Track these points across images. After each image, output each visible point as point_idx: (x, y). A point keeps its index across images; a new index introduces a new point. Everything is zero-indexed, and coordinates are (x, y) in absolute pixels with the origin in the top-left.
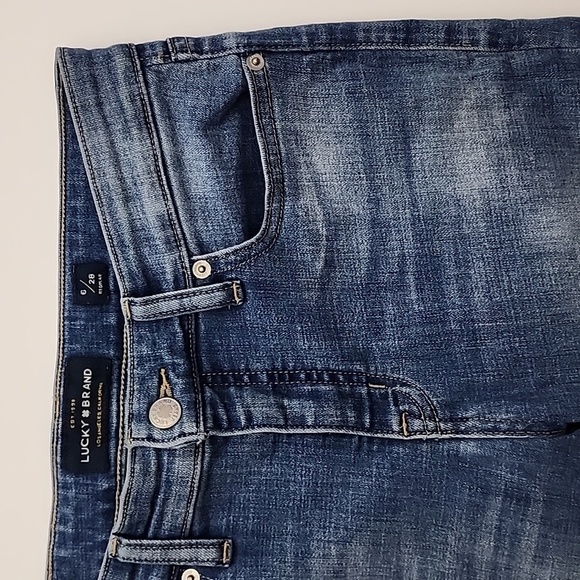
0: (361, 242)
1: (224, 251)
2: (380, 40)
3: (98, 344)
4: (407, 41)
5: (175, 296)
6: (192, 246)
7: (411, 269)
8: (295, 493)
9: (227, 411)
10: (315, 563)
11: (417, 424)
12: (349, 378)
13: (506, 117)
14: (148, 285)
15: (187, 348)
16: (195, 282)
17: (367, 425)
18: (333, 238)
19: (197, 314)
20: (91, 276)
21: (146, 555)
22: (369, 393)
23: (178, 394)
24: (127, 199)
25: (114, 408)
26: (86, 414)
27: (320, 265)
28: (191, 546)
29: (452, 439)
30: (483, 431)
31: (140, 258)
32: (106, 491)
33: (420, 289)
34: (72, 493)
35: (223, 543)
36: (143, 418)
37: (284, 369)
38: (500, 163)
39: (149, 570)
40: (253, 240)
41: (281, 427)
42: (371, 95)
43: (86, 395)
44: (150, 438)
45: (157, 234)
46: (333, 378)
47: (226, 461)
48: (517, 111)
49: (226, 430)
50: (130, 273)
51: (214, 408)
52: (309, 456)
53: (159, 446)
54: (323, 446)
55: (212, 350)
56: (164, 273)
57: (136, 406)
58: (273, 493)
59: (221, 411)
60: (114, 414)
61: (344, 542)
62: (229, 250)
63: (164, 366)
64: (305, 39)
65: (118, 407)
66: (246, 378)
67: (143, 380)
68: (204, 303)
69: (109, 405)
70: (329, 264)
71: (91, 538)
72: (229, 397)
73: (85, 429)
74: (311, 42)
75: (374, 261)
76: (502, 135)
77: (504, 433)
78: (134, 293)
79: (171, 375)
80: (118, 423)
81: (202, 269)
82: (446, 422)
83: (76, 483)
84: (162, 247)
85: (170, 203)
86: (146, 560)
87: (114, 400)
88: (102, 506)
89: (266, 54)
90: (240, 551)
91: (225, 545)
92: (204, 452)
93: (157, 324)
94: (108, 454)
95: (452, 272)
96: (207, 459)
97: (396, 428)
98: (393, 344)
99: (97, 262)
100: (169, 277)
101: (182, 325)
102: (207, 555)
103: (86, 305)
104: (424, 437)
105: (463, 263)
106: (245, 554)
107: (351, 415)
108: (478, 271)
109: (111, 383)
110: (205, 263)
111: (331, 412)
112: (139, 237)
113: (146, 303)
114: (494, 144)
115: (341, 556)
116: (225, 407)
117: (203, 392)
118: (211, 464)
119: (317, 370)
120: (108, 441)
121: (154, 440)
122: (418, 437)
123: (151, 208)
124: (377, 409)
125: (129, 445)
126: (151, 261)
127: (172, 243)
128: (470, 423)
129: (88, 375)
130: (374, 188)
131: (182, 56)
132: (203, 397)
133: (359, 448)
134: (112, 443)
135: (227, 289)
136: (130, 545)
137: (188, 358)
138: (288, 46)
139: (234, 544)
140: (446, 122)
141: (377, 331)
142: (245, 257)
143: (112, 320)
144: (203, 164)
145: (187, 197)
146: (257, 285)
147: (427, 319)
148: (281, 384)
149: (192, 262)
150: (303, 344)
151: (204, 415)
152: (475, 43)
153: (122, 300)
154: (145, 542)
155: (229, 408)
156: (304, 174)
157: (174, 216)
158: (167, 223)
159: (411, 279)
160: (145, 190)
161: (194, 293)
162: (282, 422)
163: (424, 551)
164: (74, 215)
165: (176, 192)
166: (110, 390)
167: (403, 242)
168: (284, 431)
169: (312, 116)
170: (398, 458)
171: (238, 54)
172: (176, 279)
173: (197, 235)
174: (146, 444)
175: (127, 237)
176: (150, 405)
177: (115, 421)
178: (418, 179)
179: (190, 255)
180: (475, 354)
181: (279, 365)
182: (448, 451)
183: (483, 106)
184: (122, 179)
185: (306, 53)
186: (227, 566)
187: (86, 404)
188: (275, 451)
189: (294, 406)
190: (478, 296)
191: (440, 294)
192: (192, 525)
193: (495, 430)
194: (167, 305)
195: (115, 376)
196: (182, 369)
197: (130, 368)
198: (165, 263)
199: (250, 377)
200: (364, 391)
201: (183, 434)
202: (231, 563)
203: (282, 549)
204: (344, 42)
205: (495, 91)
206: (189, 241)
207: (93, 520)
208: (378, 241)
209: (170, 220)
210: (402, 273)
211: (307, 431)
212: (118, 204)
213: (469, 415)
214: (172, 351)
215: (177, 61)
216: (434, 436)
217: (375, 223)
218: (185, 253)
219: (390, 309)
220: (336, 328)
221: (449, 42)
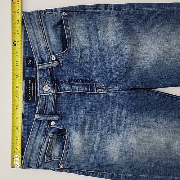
0: (88, 52)
1: (58, 54)
2: (91, 9)
3: (32, 75)
4: (96, 9)
5: (48, 64)
6: (51, 53)
7: (99, 58)
8: (74, 105)
9: (60, 88)
10: (79, 119)
11: (100, 90)
12: (86, 81)
13: (118, 25)
14: (42, 62)
15: (51, 75)
16: (52, 61)
17: (89, 91)
18: (82, 51)
19: (53, 68)
20: (30, 60)
21: (43, 118)
22: (90, 84)
23: (49, 85)
24: (37, 43)
25: (36, 88)
26: (30, 89)
27: (79, 57)
28: (53, 116)
29: (107, 93)
30: (114, 91)
31: (41, 56)
32: (34, 106)
33: (100, 62)
34: (27, 107)
36: (42, 89)
37: (72, 80)
38: (117, 35)
39: (44, 121)
40: (64, 52)
41: (71, 91)
42: (89, 20)
43: (29, 86)
44: (43, 93)
45: (44, 50)
46: (82, 81)
47: (60, 99)
48: (121, 24)
49: (60, 92)
50: (38, 59)
51: (57, 87)
52: (77, 98)
53: (45, 95)
54: (80, 95)
55: (56, 76)
56: (45, 59)
57: (40, 87)
58: (70, 105)
59: (58, 88)
60: (36, 89)
61: (85, 115)
62: (59, 54)
63: (46, 79)
64: (74, 9)
66: (64, 82)
67: (42, 82)
68: (54, 65)
69: (35, 87)
70: (81, 57)
71: (31, 116)
72: (60, 85)
73: (30, 93)
74: (76, 9)
75: (91, 56)
76: (118, 29)
77: (118, 91)
78: (39, 63)
79: (48, 81)
80: (37, 91)
81: (54, 58)
82: (106, 89)
83: (28, 104)
84: (45, 53)
85: (46, 44)
87: (36, 87)
88: (33, 109)
89: (66, 12)
90: (63, 117)
91: (60, 116)
92: (55, 97)
93: (44, 70)
94: (35, 98)
95: (107, 58)
96: (56, 98)
97: (95, 91)
98: (95, 74)
99: (31, 57)
100: (47, 60)
101: (50, 70)
102: (56, 118)
103: (29, 67)
104: (101, 93)
105: (109, 56)
107: (86, 89)
108: (113, 58)
109: (35, 83)
110: (54, 57)
111: (82, 88)
112: (40, 51)
113: (42, 65)
114: (116, 31)
115: (84, 118)
116: (59, 87)
117: (55, 84)
118: (56, 99)
119: (79, 80)
120: (35, 95)
121: (44, 94)
122: (100, 93)
123: (42, 45)
124: (92, 87)
125: (39, 95)
126: (43, 56)
127: (47, 52)
128: (111, 89)
129: (30, 81)
130: (90, 40)
131: (48, 13)
132: (55, 85)
133: (88, 96)
135: (59, 62)
137: (51, 77)
138: (71, 10)
139: (62, 116)
140: (105, 26)
141: (92, 71)
142: (63, 55)
143: (35, 70)
144: (53, 36)
145: (50, 43)
146: (65, 61)
147: (102, 69)
148: (71, 82)
149: (51, 57)
150: (76, 74)
151: (55, 88)
152: (111, 9)
153: (37, 65)
154: (43, 115)
155: (60, 87)
156: (75, 38)
157: (47, 47)
158: (46, 48)
159: (99, 60)
160: (41, 41)
161: (52, 63)
162: (71, 90)
163: (102, 117)
164: (26, 47)
165: (47, 41)
166: (35, 85)
167: (97, 52)
168: (72, 92)
169: (77, 25)
170: (96, 97)
171: (60, 12)
172: (48, 60)
173: (52, 51)
174: (43, 94)
175: (37, 51)
176: (43, 87)
177: (36, 91)
178: (100, 39)
179: (51, 55)
180: (112, 75)
181: (71, 79)
182: (106, 96)
183: (113, 23)
184: (36, 39)
185: (75, 12)
187: (30, 87)
188: (70, 97)
189: (74, 87)
190: (113, 63)
191: (105, 63)
192: (53, 112)
193: (116, 90)
194: (46, 65)
196: (50, 79)
197: (39, 80)
198: (46, 57)
199: (64, 81)
200: (89, 84)
201: (50, 92)
202: (61, 120)
203: (72, 117)
204: (83, 9)
205: (116, 19)
206: (51, 52)
207: (32, 112)
208: (92, 52)
209: (47, 48)
210: (97, 59)
211: (77, 92)
212: (35, 44)
213: (110, 88)
214: (48, 76)
215: (47, 14)
216: (103, 92)
217: (91, 48)
218: (50, 55)
219: (94, 67)
220: (83, 71)
221: (105, 9)
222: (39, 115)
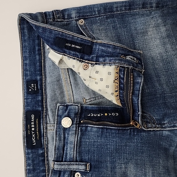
2: (121, 10)
3: (36, 106)
4: (130, 9)
8: (109, 148)
11: (149, 125)
13: (164, 29)
20: (32, 85)
21: (63, 167)
26: (33, 129)
28: (77, 164)
29: (161, 130)
30: (170, 127)
32: (42, 153)
34: (30, 156)
35: (87, 164)
38: (164, 44)
39: (65, 172)
42: (120, 27)
43: (33, 123)
47: (86, 137)
48: (168, 26)
52: (114, 137)
54: (118, 133)
58: (103, 148)
60: (42, 129)
64: (97, 13)
65: (43, 126)
69: (41, 126)
73: (33, 134)
74: (99, 13)
76: (164, 35)
80: (44, 131)
82: (158, 125)
83: (32, 152)
86: (63, 169)
87: (42, 124)
88: (41, 158)
89: (84, 19)
90: (93, 167)
91: (88, 165)
92: (78, 134)
94: (41, 142)
96: (79, 136)
99: (34, 80)
102: (82, 168)
103: (31, 94)
104: (152, 129)
106: (95, 168)
109: (40, 119)
114: (162, 38)
118: (81, 138)
120: (41, 137)
122: (150, 129)
128: (166, 125)
129: (33, 116)
131: (59, 20)
134: (42, 138)
136: (57, 164)
138: (91, 15)
139: (91, 164)
140: (146, 33)
143: (40, 98)
152: (152, 7)
154: (62, 163)
164: (26, 66)
166: (40, 121)
169: (103, 35)
170: (143, 137)
171: (76, 20)
177: (42, 131)
182: (159, 134)
183: (157, 26)
185: (97, 17)
186: (88, 171)
187: (33, 126)
188: (102, 135)
192: (76, 157)
193: (174, 126)
195: (42, 116)
202: (90, 170)
203: (107, 166)
204: (109, 12)
205: (160, 21)
207: (39, 163)
213: (165, 122)
215: (57, 21)
216: (155, 129)
221: (143, 8)
222: (56, 163)
